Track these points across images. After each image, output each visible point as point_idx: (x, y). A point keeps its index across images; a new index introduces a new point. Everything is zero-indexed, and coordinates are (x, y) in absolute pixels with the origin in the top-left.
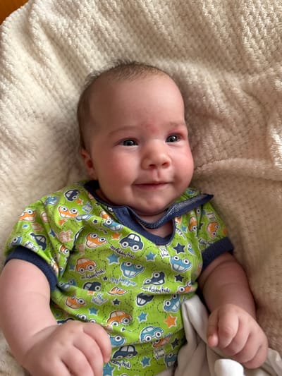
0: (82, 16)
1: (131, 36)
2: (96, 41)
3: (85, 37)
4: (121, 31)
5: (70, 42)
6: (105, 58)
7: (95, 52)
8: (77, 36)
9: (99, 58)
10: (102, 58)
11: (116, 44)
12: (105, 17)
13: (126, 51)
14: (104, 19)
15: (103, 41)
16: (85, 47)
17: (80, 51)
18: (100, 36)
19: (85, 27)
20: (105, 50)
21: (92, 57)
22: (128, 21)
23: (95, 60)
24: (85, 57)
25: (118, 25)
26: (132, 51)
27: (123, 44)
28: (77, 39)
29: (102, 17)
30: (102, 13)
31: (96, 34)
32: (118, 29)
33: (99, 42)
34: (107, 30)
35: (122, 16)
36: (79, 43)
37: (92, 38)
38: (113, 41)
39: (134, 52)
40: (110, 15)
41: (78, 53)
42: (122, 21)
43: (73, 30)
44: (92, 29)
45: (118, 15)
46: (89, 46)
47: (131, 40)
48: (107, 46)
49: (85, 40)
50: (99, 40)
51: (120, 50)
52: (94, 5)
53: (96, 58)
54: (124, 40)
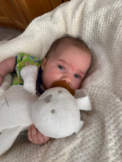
0: (97, 12)
1: (107, 35)
2: (94, 26)
3: (91, 21)
4: (105, 30)
5: (85, 19)
6: (92, 35)
7: (90, 30)
8: (89, 19)
9: (90, 33)
10: (91, 34)
11: (99, 34)
12: (104, 19)
13: (100, 39)
14: (103, 20)
15: (96, 28)
16: (88, 25)
17: (85, 25)
18: (96, 25)
19: (94, 18)
20: (94, 32)
21: (88, 31)
22: (110, 29)
23: (88, 33)
24: (85, 29)
25: (105, 27)
26: (102, 41)
27: (101, 36)
28: (88, 20)
29: (103, 18)
30: (105, 17)
31: (96, 23)
32: (104, 28)
33: (94, 28)
34: (100, 25)
35: (110, 25)
36: (87, 22)
37: (93, 24)
38: (99, 31)
39: (102, 42)
40: (106, 20)
41: (84, 25)
42: (108, 27)
43: (90, 15)
44: (96, 21)
45: (109, 23)
46: (90, 26)
47: (105, 37)
48: (96, 31)
49: (90, 23)
50: (95, 26)
51: (99, 37)
52: (105, 12)
53: (89, 32)
54: (103, 34)
